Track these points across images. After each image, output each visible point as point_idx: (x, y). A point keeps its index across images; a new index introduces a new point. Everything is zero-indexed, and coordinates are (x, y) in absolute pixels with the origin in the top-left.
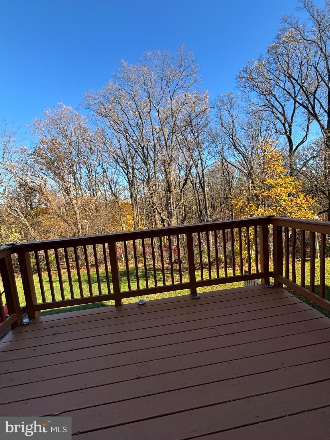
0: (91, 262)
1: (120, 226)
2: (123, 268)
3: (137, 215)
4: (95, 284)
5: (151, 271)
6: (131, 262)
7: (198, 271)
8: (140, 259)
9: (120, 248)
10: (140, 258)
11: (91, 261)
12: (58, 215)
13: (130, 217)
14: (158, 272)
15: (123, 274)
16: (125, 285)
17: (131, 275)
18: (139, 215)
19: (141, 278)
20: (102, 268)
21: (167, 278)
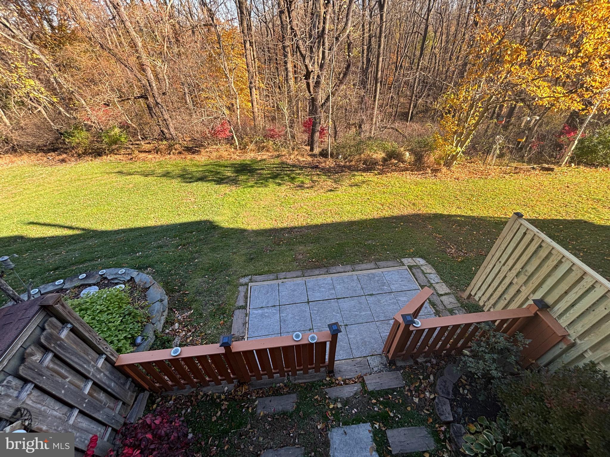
0: (185, 143)
1: (225, 79)
2: (238, 158)
3: (253, 58)
4: (196, 183)
5: (285, 167)
6: (250, 148)
7: (363, 174)
8: (265, 144)
9: (229, 122)
10: (264, 142)
11: (185, 140)
12: (102, 46)
13: (241, 62)
14: (297, 172)
15: (239, 169)
16: (245, 189)
17: (253, 172)
18: (256, 59)
19: (271, 180)
20: (203, 156)
21: (313, 183)
